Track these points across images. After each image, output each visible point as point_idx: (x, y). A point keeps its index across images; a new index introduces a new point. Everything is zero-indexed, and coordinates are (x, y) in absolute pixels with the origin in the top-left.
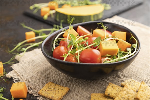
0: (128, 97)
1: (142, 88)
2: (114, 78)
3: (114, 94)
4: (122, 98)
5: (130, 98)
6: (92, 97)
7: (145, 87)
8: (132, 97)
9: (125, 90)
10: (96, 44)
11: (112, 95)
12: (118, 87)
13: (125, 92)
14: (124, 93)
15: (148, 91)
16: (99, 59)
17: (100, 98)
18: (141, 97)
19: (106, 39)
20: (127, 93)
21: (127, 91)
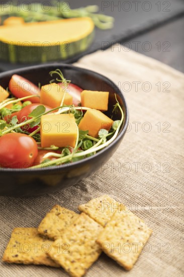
0: (83, 239)
1: (115, 220)
2: (74, 192)
3: (58, 231)
4: (70, 240)
5: (86, 240)
6: (13, 235)
7: (124, 217)
8: (92, 238)
9: (79, 223)
10: (35, 121)
11: (53, 232)
12: (72, 214)
13: (78, 228)
14: (76, 229)
15: (128, 225)
16: (31, 157)
17: (29, 238)
18: (108, 239)
19: (62, 107)
20: (82, 229)
21: (83, 225)
